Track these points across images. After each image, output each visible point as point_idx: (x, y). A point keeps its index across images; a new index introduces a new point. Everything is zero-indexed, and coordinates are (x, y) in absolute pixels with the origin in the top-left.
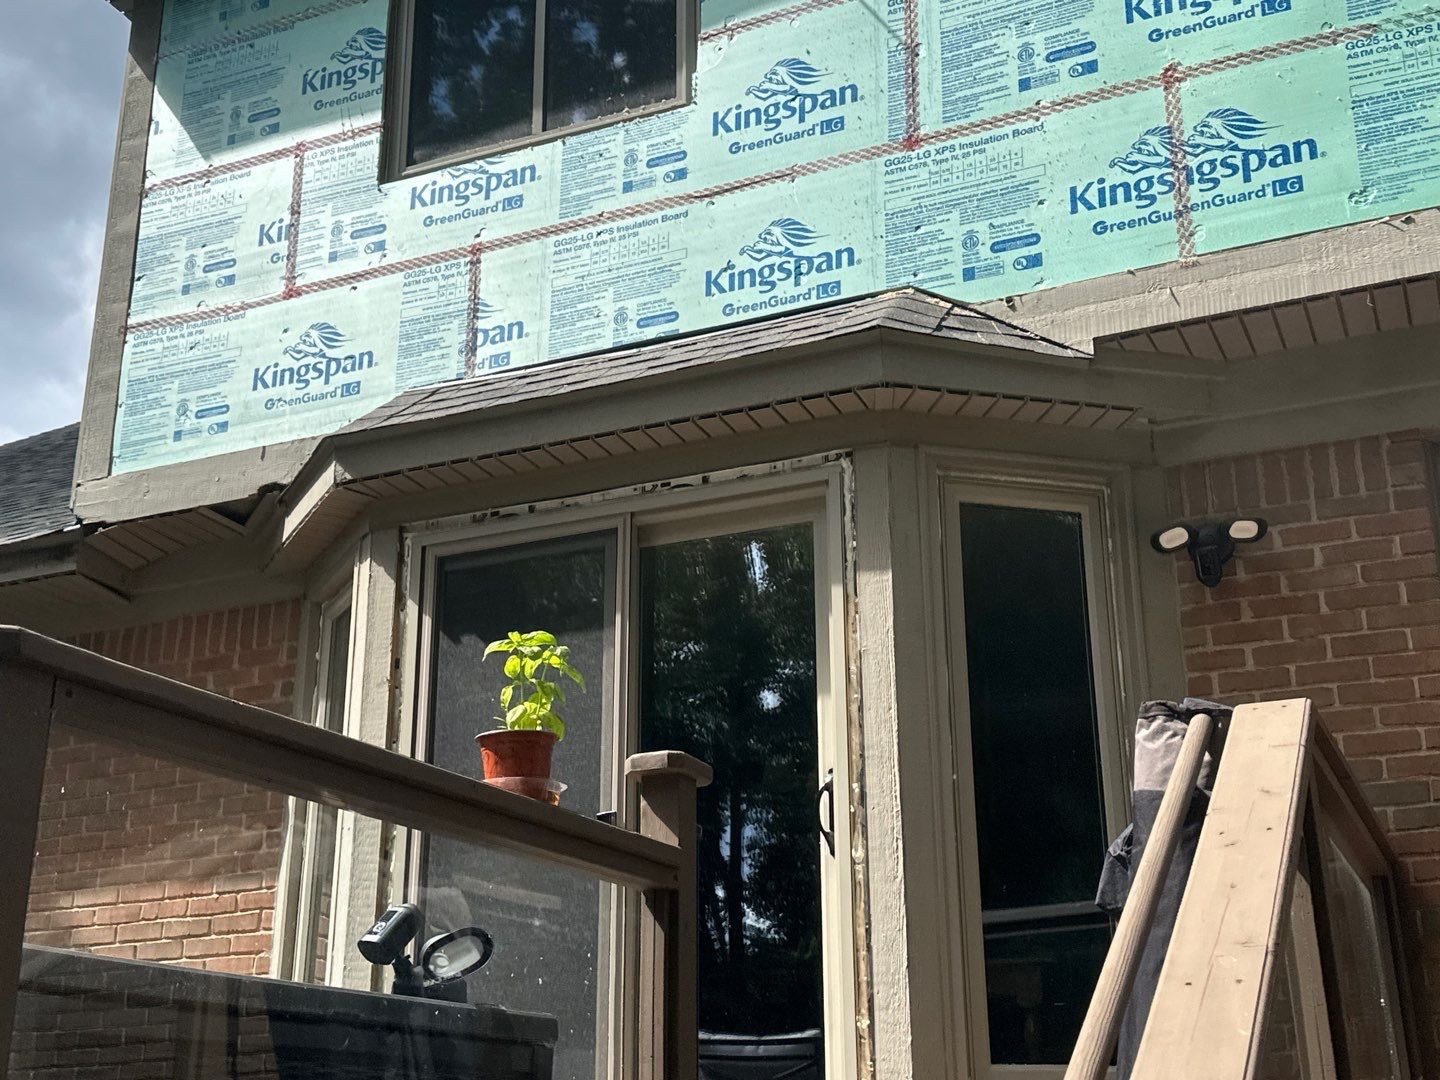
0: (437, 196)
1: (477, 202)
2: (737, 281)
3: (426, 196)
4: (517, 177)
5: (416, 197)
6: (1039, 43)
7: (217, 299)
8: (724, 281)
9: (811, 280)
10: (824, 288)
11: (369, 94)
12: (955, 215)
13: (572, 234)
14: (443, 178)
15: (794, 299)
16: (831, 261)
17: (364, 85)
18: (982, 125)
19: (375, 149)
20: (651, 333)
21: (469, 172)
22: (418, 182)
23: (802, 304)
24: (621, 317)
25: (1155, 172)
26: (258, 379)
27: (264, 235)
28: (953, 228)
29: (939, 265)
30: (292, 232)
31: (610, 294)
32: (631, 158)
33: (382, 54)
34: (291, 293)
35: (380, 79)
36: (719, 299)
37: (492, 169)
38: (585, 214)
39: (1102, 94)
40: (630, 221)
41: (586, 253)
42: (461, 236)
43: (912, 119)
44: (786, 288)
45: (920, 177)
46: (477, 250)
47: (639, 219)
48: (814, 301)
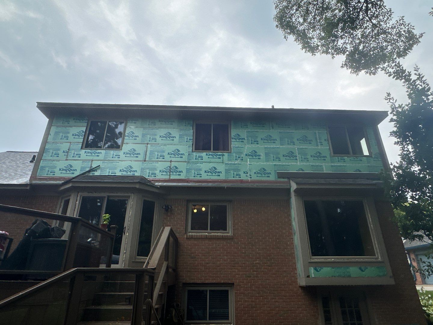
0: (88, 153)
1: (93, 155)
2: (124, 171)
3: (87, 152)
4: (99, 153)
5: (85, 152)
6: (159, 154)
7: (55, 158)
8: (122, 171)
9: (132, 173)
10: (133, 174)
11: (81, 138)
12: (148, 170)
13: (105, 161)
14: (89, 151)
15: (130, 174)
16: (134, 171)
17: (81, 137)
18: (152, 161)
19: (81, 145)
20: (113, 175)
21: (93, 151)
22: (86, 150)
23: (130, 175)
24: (109, 172)
25: (168, 170)
26: (60, 169)
27: (64, 152)
28: (148, 171)
29: (146, 174)
30: (67, 152)
31: (108, 169)
32: (113, 154)
33: (84, 134)
34: (67, 160)
35: (83, 137)
36: (121, 173)
37: (96, 151)
38: (107, 159)
39: (165, 161)
40: (112, 161)
41: (106, 164)
42: (91, 158)
43: (145, 159)
44: (129, 173)
45: (145, 165)
46: (92, 160)
47: (113, 161)
48: (132, 175)
